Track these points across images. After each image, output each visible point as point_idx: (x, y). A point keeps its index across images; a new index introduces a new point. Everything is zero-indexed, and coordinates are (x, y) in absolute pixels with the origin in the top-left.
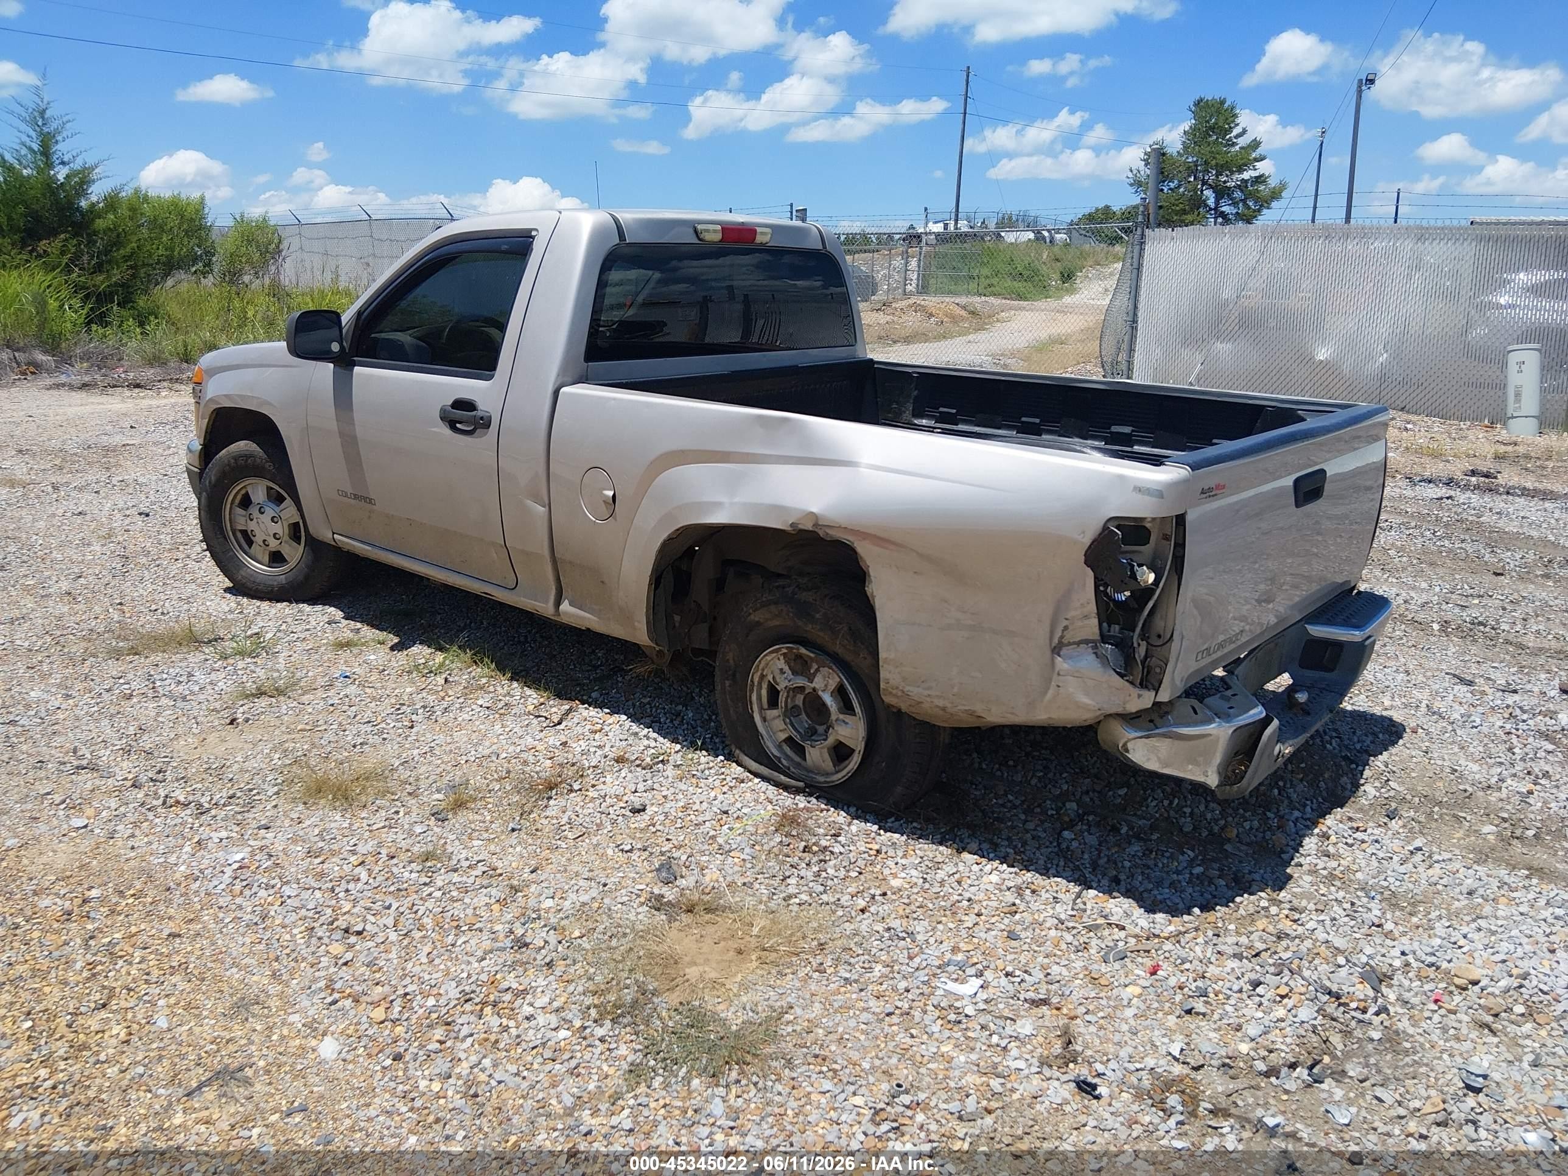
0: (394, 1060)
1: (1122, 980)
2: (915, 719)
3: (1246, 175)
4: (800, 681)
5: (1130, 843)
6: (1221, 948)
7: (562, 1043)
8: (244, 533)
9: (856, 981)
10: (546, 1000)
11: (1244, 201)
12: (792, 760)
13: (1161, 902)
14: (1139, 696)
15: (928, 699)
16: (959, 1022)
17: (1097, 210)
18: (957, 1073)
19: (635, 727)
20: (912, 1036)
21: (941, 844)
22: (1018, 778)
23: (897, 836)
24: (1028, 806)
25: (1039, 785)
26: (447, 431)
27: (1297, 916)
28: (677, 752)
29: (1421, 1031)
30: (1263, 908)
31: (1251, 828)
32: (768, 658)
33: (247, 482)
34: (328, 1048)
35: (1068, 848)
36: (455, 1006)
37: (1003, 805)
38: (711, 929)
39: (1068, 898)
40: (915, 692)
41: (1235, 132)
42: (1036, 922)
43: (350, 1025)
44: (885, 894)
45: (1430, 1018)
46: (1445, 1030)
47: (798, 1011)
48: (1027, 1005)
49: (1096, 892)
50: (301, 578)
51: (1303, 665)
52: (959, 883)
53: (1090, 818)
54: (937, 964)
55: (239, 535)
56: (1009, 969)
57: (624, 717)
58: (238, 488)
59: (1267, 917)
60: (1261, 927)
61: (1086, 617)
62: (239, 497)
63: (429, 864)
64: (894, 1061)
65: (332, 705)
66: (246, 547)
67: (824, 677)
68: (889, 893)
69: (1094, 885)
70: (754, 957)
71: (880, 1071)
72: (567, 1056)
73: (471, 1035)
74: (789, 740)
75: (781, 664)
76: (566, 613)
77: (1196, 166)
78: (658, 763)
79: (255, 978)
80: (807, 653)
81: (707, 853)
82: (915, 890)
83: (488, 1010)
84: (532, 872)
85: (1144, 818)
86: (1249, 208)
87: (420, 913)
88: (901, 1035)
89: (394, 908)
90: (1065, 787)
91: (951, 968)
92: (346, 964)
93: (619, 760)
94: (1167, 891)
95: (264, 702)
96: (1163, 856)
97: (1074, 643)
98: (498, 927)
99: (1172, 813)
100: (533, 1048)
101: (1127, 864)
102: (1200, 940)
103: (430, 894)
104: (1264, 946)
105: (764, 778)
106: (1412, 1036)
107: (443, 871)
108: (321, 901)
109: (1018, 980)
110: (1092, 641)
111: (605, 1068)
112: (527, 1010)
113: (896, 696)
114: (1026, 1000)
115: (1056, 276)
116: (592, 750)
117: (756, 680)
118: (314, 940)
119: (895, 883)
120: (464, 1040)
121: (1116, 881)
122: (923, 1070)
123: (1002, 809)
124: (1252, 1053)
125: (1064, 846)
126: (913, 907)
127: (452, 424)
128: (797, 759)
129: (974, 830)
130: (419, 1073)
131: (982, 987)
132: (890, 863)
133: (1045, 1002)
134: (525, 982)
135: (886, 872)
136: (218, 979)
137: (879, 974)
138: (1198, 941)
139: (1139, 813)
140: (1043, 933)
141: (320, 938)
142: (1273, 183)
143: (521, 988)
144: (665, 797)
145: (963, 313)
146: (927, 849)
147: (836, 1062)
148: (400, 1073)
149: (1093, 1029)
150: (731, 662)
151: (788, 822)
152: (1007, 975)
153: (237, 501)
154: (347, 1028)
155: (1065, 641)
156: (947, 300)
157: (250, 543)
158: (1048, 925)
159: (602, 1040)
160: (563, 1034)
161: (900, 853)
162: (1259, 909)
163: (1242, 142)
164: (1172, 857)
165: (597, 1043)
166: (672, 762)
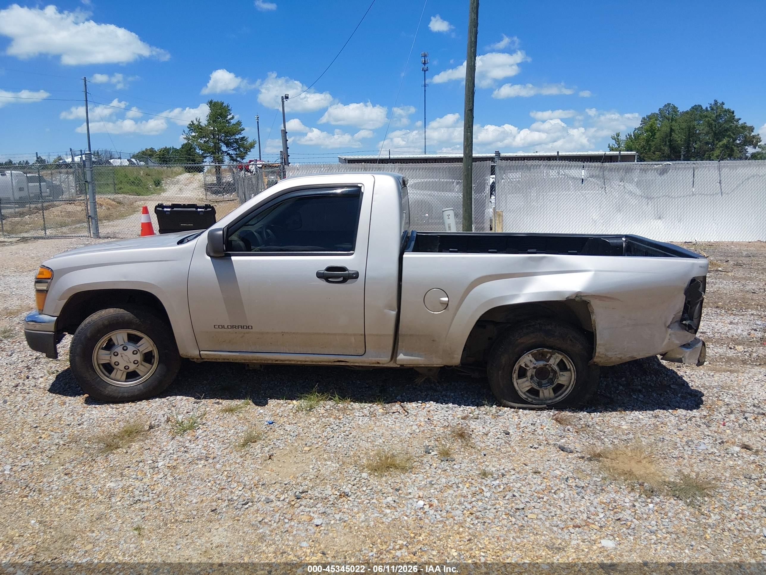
1: (722, 430)
3: (237, 137)
4: (541, 363)
8: (108, 365)
11: (238, 148)
13: (688, 407)
17: (147, 150)
26: (323, 283)
28: (475, 409)
32: (526, 356)
33: (113, 334)
38: (621, 459)
41: (229, 117)
42: (676, 423)
49: (671, 410)
55: (101, 367)
58: (106, 338)
60: (720, 404)
62: (105, 344)
67: (554, 358)
69: (667, 408)
74: (531, 390)
75: (531, 357)
76: (401, 360)
78: (477, 415)
80: (546, 350)
86: (240, 151)
91: (690, 443)
94: (683, 403)
97: (673, 323)
110: (678, 321)
112: (627, 505)
115: (151, 183)
127: (327, 279)
129: (611, 404)
133: (723, 442)
142: (250, 140)
145: (114, 203)
153: (103, 346)
156: (105, 196)
157: (112, 370)
159: (663, 502)
163: (233, 122)
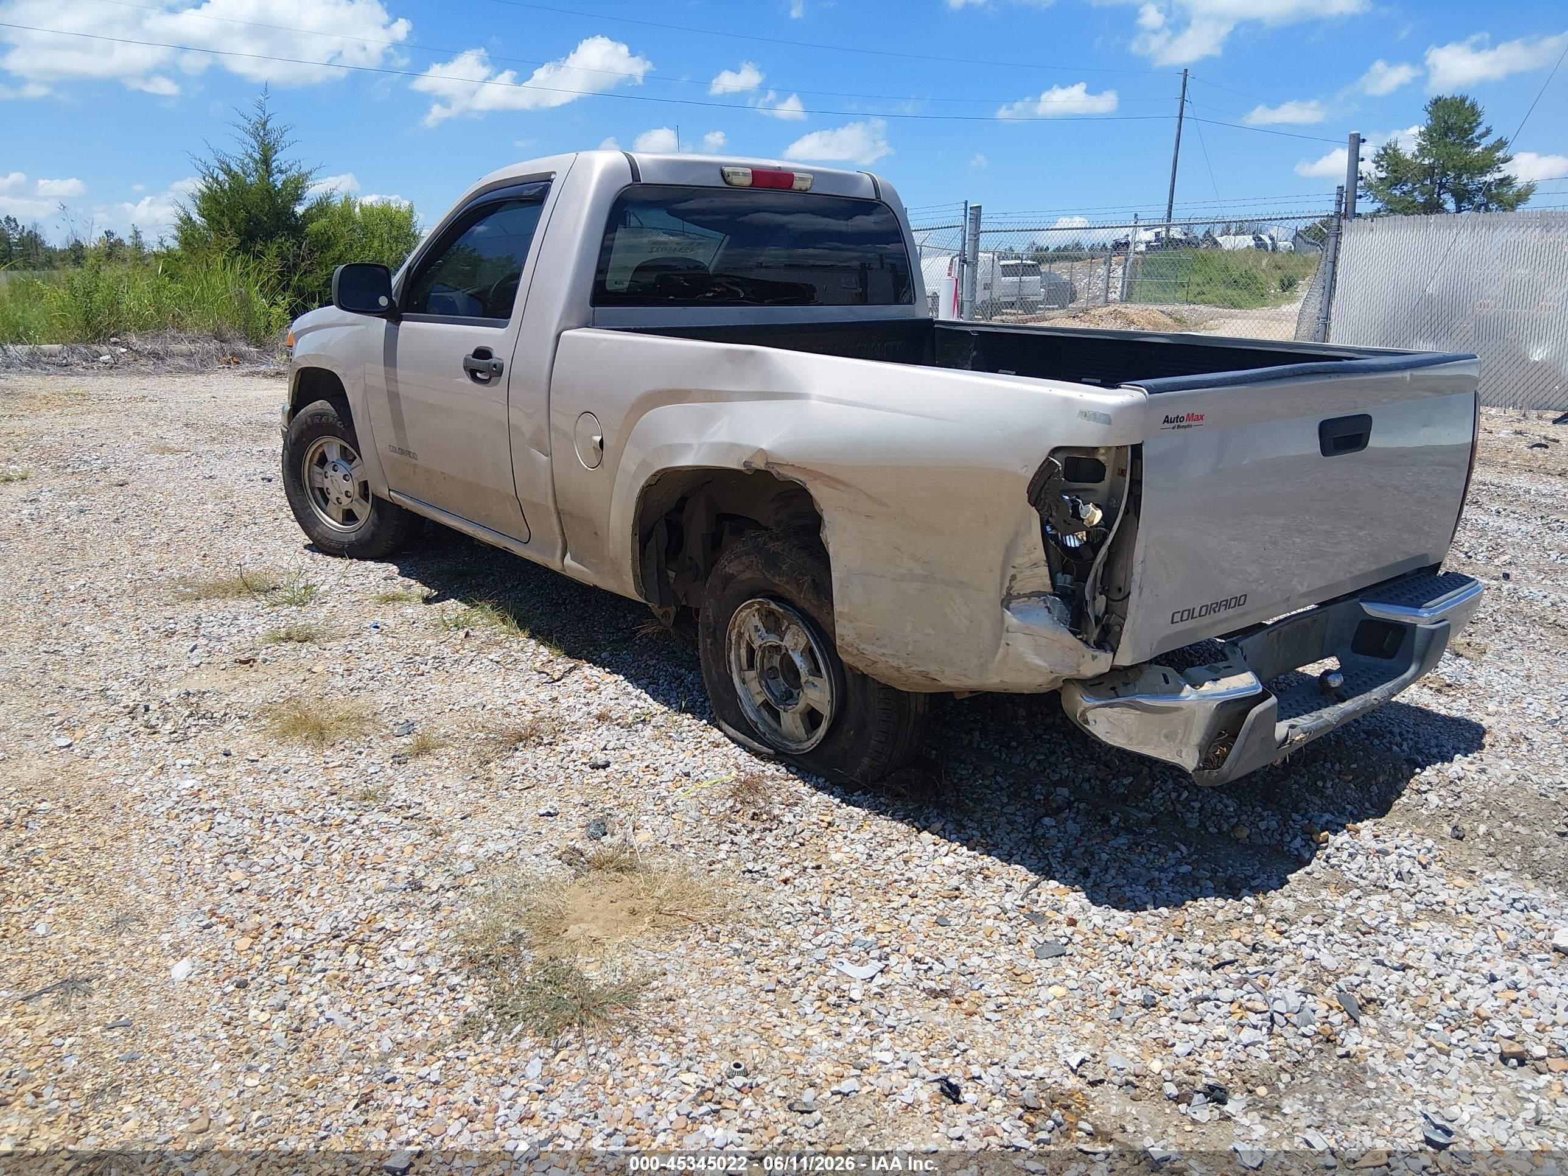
0: (237, 987)
1: (1051, 979)
2: (879, 683)
3: (1489, 178)
4: (773, 640)
5: (1117, 835)
6: (1179, 954)
7: (410, 988)
8: (321, 490)
9: (746, 954)
10: (413, 943)
11: (1486, 205)
12: (769, 726)
13: (1129, 900)
14: (1094, 658)
15: (883, 659)
16: (839, 1006)
18: (812, 1059)
19: (630, 688)
20: (781, 1016)
21: (902, 821)
22: (1017, 760)
23: (857, 809)
24: (1016, 790)
25: (1038, 769)
26: (469, 381)
27: (1286, 927)
28: (662, 713)
29: (1393, 1070)
30: (1246, 915)
31: (1268, 829)
32: (744, 614)
33: (322, 441)
34: (181, 969)
35: (1043, 835)
36: (321, 941)
37: (987, 787)
38: (613, 887)
39: (1020, 887)
40: (870, 649)
41: (1477, 132)
42: (975, 909)
43: (213, 949)
44: (818, 867)
45: (1412, 1057)
46: (1428, 1072)
47: (670, 978)
48: (924, 995)
49: (1056, 883)
50: (368, 535)
51: (1357, 648)
52: (906, 862)
53: (1082, 806)
54: (841, 942)
55: (317, 493)
56: (919, 955)
57: (622, 677)
58: (315, 446)
59: (1249, 926)
60: (1236, 936)
61: (1035, 565)
62: (317, 456)
63: (366, 803)
64: (749, 1039)
65: (350, 651)
66: (323, 505)
67: (794, 634)
68: (824, 866)
69: (1058, 875)
70: (647, 920)
71: (728, 1049)
72: (409, 1000)
73: (325, 970)
74: (766, 704)
75: (756, 621)
76: (569, 567)
77: (1434, 168)
78: (638, 723)
79: (149, 896)
80: (777, 608)
81: (650, 813)
82: (854, 866)
83: (352, 948)
84: (462, 819)
85: (1147, 811)
87: (333, 849)
88: (769, 1014)
89: (311, 841)
90: (1066, 772)
91: (855, 949)
92: (240, 891)
93: (601, 718)
94: (1141, 888)
95: (290, 646)
96: (1150, 850)
97: (1025, 595)
98: (402, 868)
99: (1179, 807)
100: (379, 990)
101: (1104, 856)
102: (1158, 944)
103: (351, 832)
104: (1231, 957)
105: (740, 744)
106: (1383, 1075)
107: (376, 810)
108: (246, 830)
109: (925, 967)
110: (1044, 594)
111: (441, 1017)
112: (392, 951)
113: (850, 654)
114: (924, 990)
115: (1275, 284)
116: (578, 706)
117: (733, 638)
118: (220, 867)
119: (835, 857)
120: (314, 975)
121: (1086, 873)
122: (775, 1053)
123: (984, 790)
124: (1165, 1073)
125: (1040, 832)
126: (843, 883)
127: (473, 374)
128: (774, 725)
129: (942, 810)
130: (254, 1002)
131: (882, 971)
132: (839, 837)
133: (944, 993)
134: (401, 923)
135: (831, 845)
136: (115, 894)
137: (774, 948)
138: (1155, 944)
139: (1141, 804)
140: (978, 922)
141: (226, 865)
142: (1519, 185)
143: (395, 929)
144: (633, 756)
145: (1169, 321)
146: (884, 825)
147: (684, 1035)
148: (236, 1001)
149: (990, 1028)
150: (711, 618)
151: (748, 788)
152: (916, 961)
153: (315, 460)
154: (209, 951)
155: (1014, 593)
157: (327, 501)
158: (987, 913)
159: (452, 989)
160: (415, 978)
161: (853, 828)
162: (1240, 916)
163: (1486, 142)
164: (1159, 853)
165: (446, 991)
166: (653, 723)
